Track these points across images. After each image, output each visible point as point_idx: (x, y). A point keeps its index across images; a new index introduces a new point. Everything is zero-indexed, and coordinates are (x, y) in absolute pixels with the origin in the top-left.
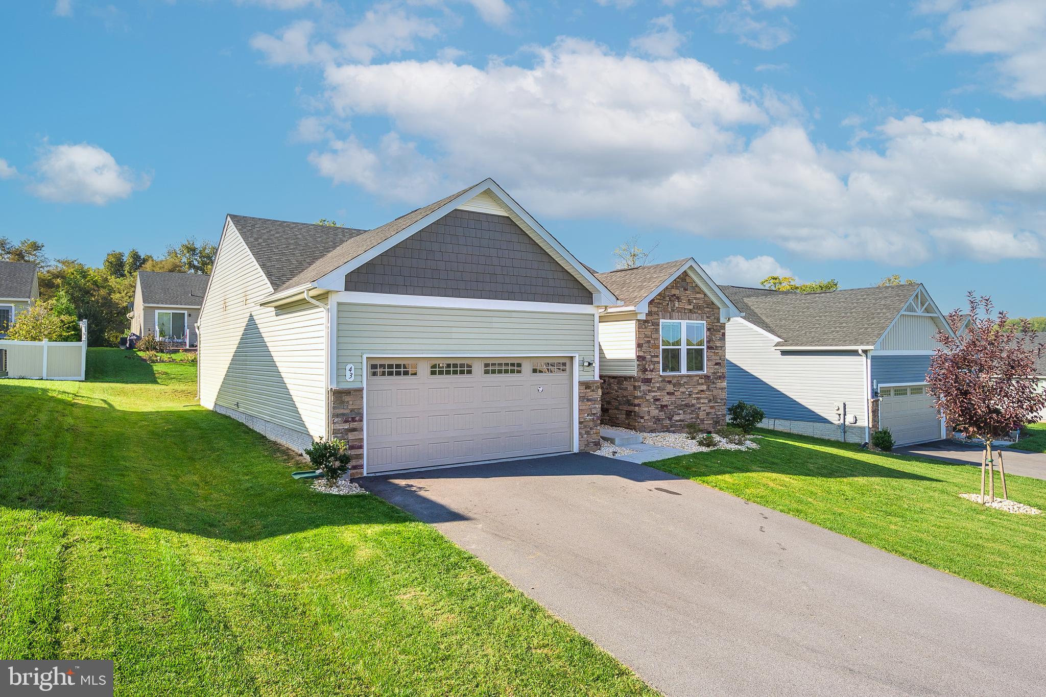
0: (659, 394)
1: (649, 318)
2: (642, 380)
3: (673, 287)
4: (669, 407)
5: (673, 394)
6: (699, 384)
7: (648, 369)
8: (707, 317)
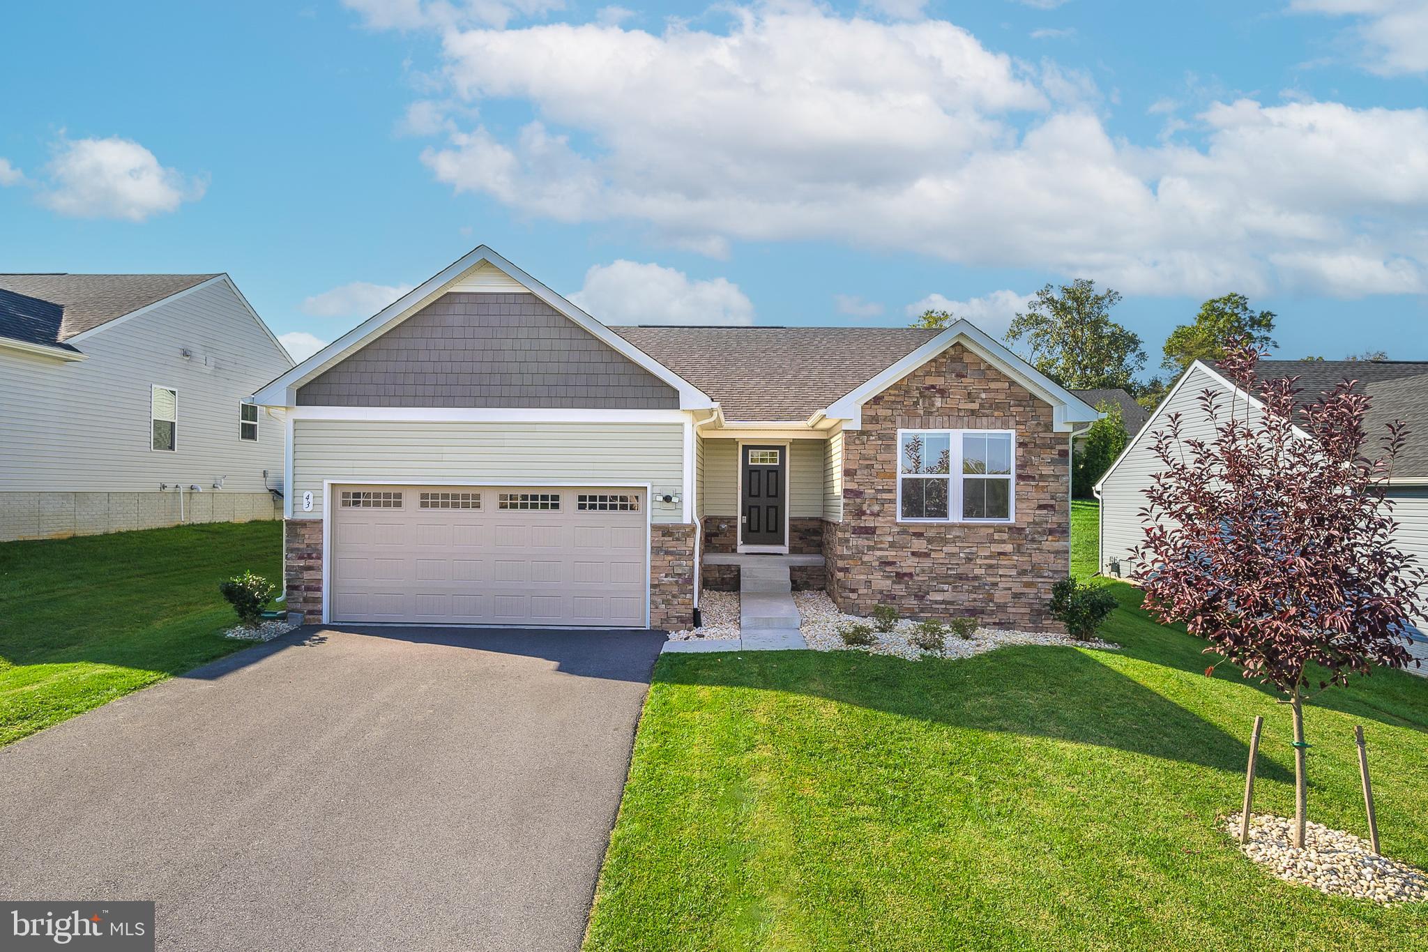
0: (894, 553)
1: (869, 427)
2: (855, 530)
3: (928, 374)
4: (916, 578)
5: (927, 555)
6: (993, 541)
7: (868, 512)
8: (1018, 423)
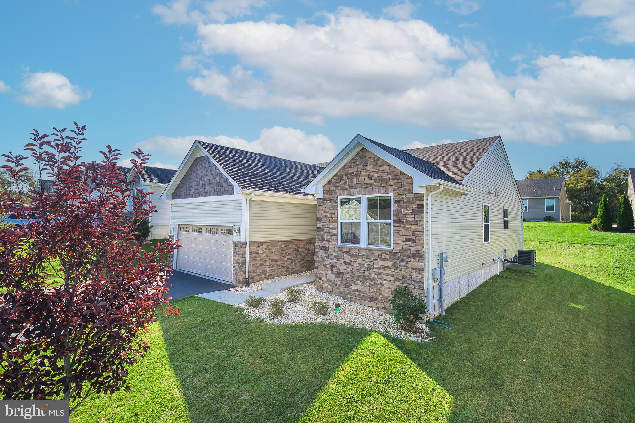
0: (336, 261)
1: (327, 196)
2: (321, 248)
3: (351, 166)
4: (345, 275)
5: (349, 264)
6: (381, 259)
7: (326, 239)
8: (394, 190)
